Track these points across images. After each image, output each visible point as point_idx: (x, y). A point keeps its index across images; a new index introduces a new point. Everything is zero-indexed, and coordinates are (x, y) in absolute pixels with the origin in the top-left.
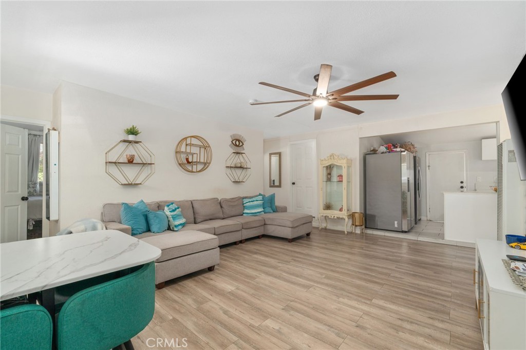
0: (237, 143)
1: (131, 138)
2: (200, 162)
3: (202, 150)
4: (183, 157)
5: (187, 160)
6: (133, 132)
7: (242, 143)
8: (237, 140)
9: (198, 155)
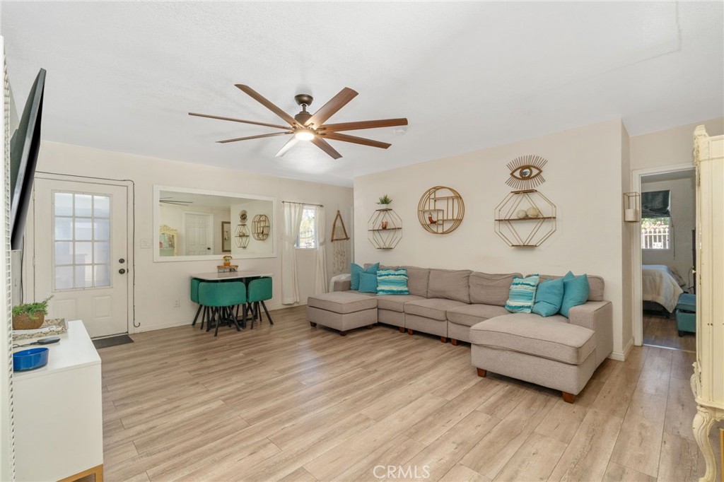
0: (526, 173)
1: (384, 207)
2: (448, 220)
3: (456, 201)
4: (427, 216)
5: (430, 219)
6: (385, 201)
7: (537, 169)
8: (524, 167)
9: (448, 210)
